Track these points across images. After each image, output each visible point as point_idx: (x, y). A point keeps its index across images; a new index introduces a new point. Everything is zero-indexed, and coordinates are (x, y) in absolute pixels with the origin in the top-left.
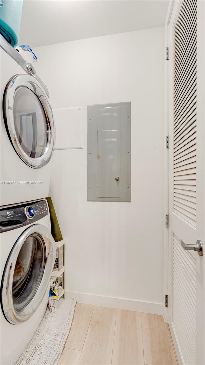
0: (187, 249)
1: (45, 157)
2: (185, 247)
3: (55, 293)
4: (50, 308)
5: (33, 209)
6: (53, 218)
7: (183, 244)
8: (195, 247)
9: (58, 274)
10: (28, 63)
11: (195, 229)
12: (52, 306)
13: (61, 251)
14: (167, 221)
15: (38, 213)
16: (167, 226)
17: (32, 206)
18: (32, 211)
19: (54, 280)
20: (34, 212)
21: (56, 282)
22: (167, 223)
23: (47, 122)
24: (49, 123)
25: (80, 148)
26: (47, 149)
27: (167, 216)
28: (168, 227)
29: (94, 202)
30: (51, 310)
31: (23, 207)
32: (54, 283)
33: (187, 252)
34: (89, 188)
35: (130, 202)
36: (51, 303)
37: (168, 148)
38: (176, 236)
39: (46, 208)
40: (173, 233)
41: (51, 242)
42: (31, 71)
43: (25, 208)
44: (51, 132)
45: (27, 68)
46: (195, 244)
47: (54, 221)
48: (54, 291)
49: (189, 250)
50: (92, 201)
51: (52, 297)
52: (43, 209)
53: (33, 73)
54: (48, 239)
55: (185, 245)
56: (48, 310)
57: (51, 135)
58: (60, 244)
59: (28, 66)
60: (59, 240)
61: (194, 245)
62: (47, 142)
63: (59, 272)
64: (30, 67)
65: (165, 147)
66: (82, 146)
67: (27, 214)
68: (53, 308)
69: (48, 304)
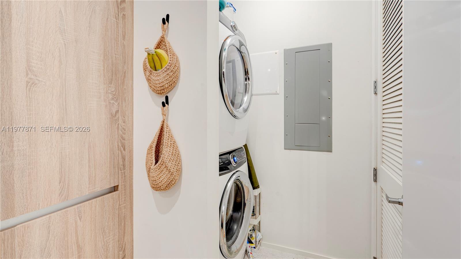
0: (391, 203)
1: (244, 106)
2: (389, 201)
3: (252, 240)
4: (248, 254)
5: (236, 157)
6: (250, 165)
7: (387, 197)
8: (400, 201)
9: (255, 222)
10: (232, 21)
11: (401, 184)
12: (250, 253)
13: (258, 200)
14: (375, 175)
15: (240, 160)
16: (375, 180)
17: (234, 153)
18: (235, 158)
19: (251, 228)
20: (237, 159)
21: (252, 230)
22: (375, 177)
23: (246, 73)
24: (248, 74)
25: (276, 94)
26: (246, 99)
27: (375, 170)
28: (376, 182)
29: (291, 151)
30: (250, 257)
31: (229, 155)
32: (250, 230)
33: (393, 206)
34: (286, 135)
35: (331, 152)
36: (249, 250)
37: (376, 93)
38: (384, 192)
39: (245, 156)
40: (382, 189)
41: (249, 190)
42: (234, 28)
43: (230, 155)
44: (249, 82)
45: (231, 26)
46: (400, 199)
47: (251, 169)
48: (251, 239)
49: (394, 204)
50: (289, 149)
51: (249, 245)
52: (242, 157)
53: (236, 30)
54: (247, 187)
55: (389, 199)
56: (246, 257)
57: (249, 85)
58: (256, 192)
59: (232, 24)
60: (256, 188)
61: (398, 199)
62: (246, 92)
63: (256, 220)
64: (234, 24)
65: (373, 92)
66: (278, 92)
67: (232, 160)
68: (251, 255)
69: (246, 251)
